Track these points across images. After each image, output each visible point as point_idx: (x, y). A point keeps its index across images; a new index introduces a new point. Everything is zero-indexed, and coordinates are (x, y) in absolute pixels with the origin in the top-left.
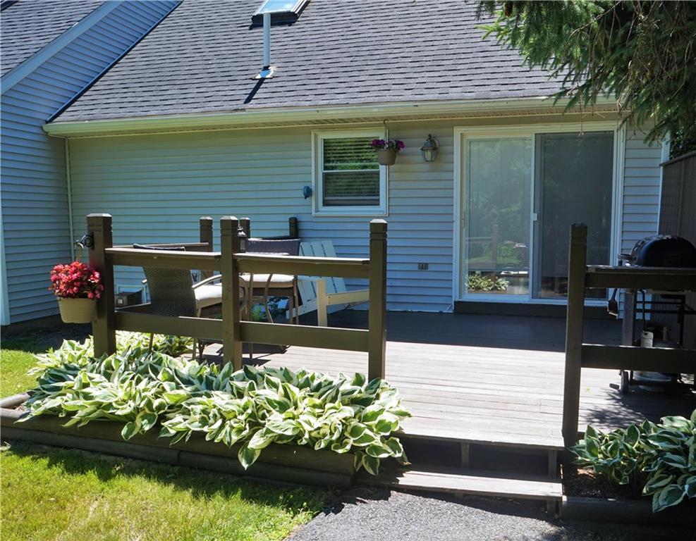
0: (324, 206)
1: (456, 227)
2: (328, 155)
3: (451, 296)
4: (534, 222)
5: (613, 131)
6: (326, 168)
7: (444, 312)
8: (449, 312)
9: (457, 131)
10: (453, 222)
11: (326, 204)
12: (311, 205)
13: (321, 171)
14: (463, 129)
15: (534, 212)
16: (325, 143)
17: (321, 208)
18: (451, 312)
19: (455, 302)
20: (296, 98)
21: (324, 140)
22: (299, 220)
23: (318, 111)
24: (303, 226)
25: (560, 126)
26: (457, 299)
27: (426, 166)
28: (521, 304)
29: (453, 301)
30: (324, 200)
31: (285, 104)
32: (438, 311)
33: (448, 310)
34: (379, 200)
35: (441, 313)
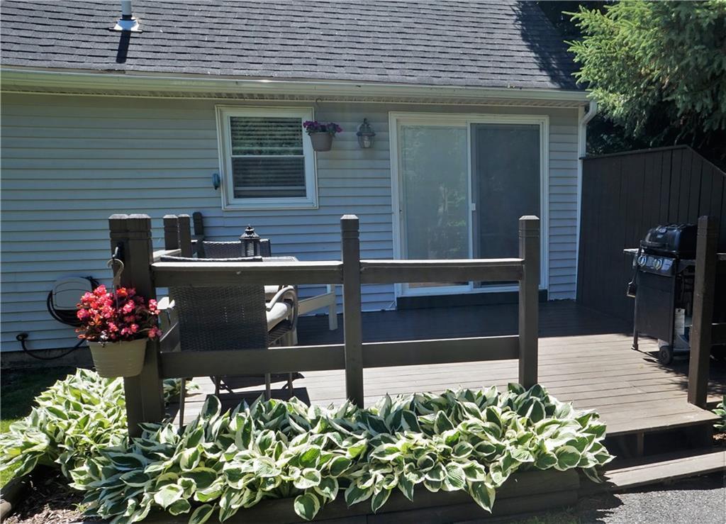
0: (235, 197)
1: (396, 219)
2: (236, 137)
3: (394, 293)
4: (473, 212)
5: (539, 125)
6: (234, 152)
7: (386, 310)
8: (392, 309)
9: (393, 117)
10: (391, 214)
11: (238, 195)
12: (220, 197)
13: (229, 156)
14: (398, 115)
15: (472, 202)
16: (231, 121)
17: (232, 200)
18: (394, 309)
19: (397, 298)
20: (196, 64)
21: (231, 118)
22: (204, 215)
23: (237, 82)
24: (210, 223)
25: (493, 117)
26: (400, 296)
27: (359, 154)
28: (463, 295)
29: (396, 297)
30: (235, 191)
31: (184, 70)
32: (380, 310)
33: (391, 307)
34: (305, 191)
35: (383, 311)
